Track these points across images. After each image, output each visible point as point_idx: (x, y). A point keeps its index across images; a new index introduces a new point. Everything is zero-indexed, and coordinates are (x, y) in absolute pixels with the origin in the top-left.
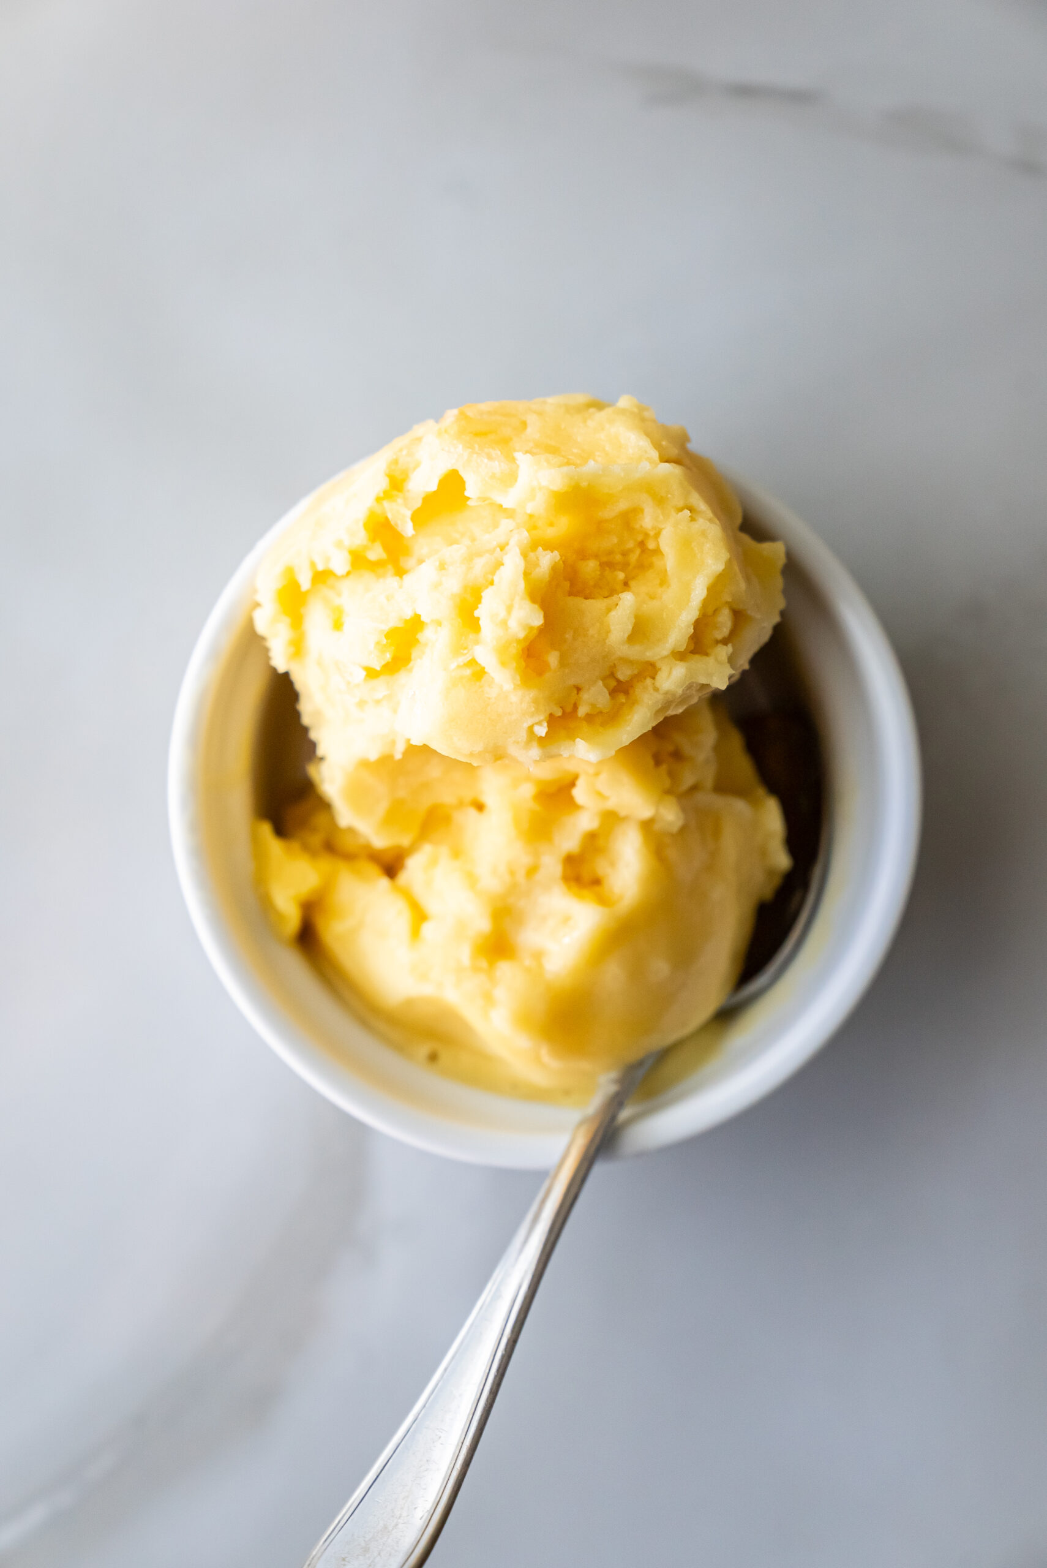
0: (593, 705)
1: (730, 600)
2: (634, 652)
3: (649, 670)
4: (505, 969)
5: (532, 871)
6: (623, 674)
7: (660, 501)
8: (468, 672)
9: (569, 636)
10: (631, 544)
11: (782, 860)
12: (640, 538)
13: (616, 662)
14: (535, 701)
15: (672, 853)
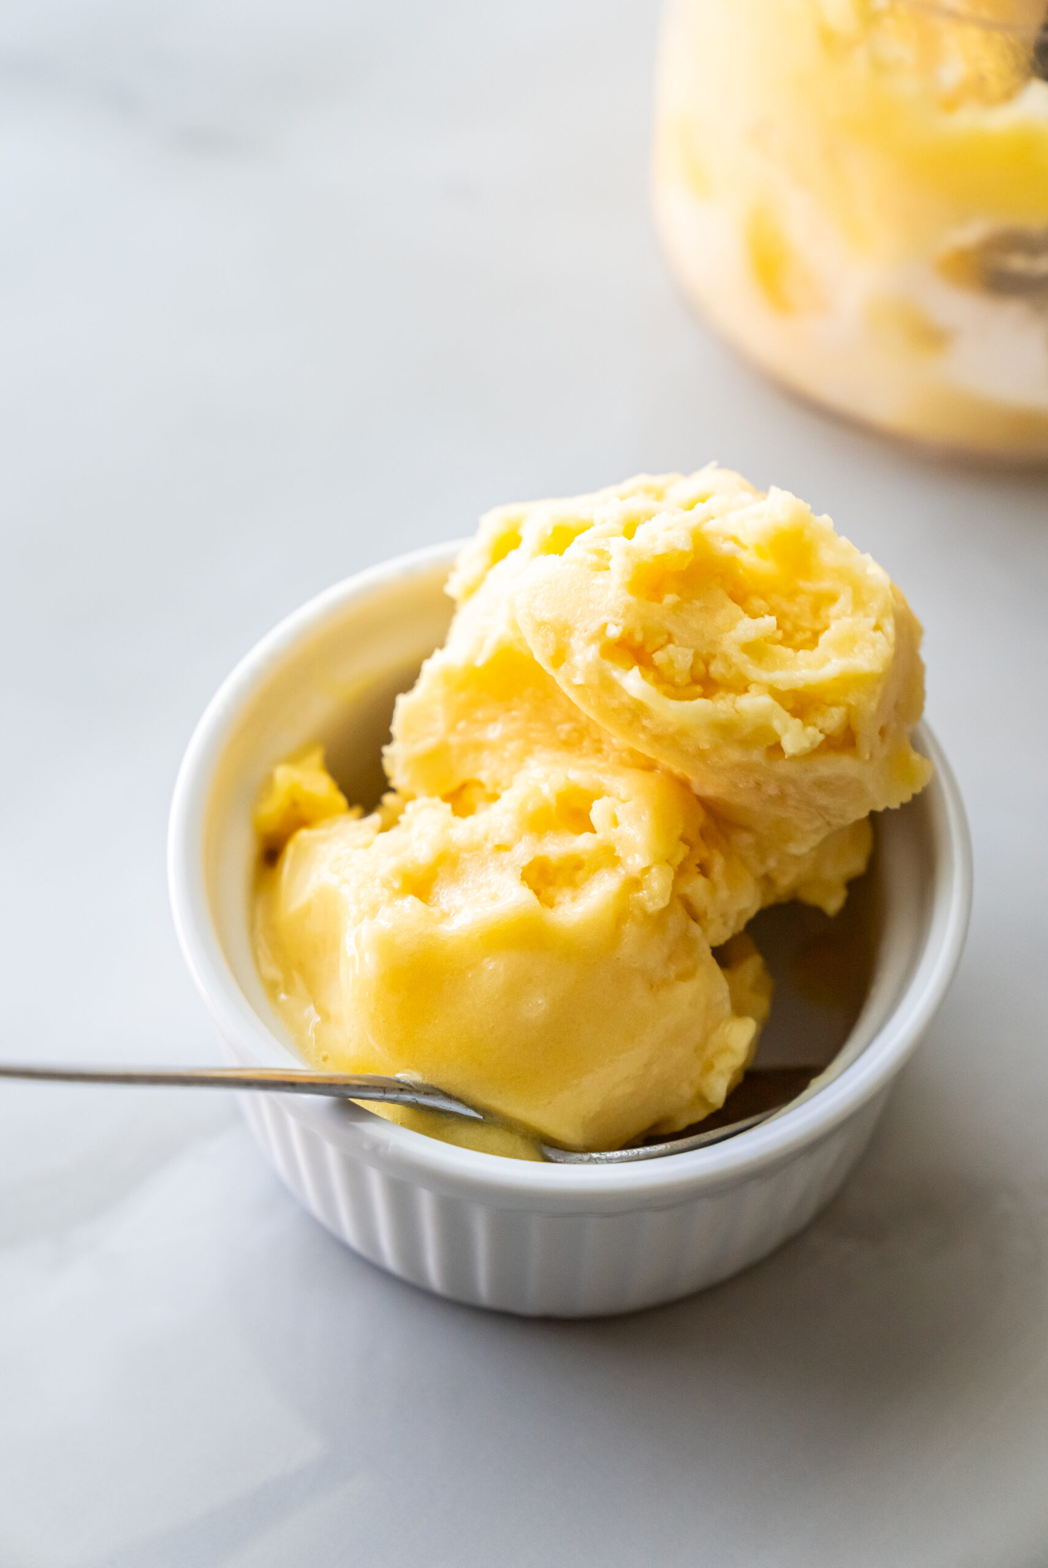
0: (671, 662)
1: (853, 703)
2: (740, 658)
3: (742, 686)
4: (410, 903)
5: (501, 848)
6: (717, 669)
7: (859, 603)
8: (594, 558)
9: (698, 604)
10: (805, 624)
11: (718, 1090)
12: (818, 627)
13: (718, 654)
14: (628, 607)
15: (630, 929)
